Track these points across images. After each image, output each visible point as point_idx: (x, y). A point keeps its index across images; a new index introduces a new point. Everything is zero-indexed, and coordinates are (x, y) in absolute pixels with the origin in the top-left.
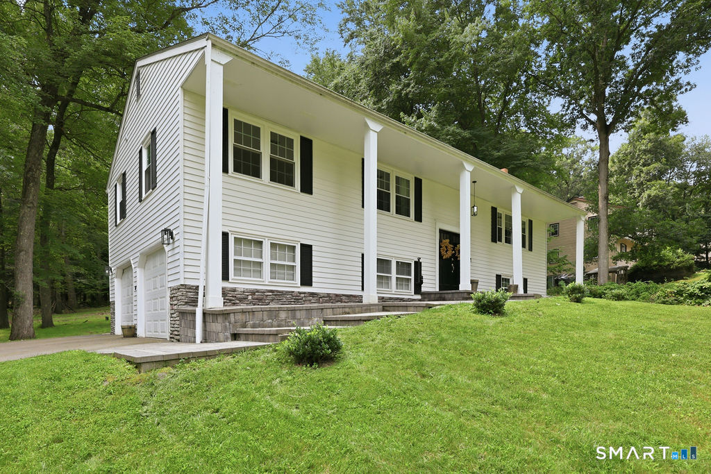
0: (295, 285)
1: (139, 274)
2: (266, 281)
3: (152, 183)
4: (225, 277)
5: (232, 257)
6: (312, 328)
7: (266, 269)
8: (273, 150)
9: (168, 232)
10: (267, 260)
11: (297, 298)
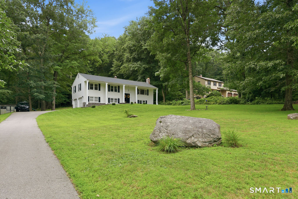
0: (98, 102)
1: (78, 101)
2: (94, 102)
3: (80, 90)
4: (89, 101)
5: (90, 99)
6: (93, 105)
7: (94, 100)
8: (95, 86)
9: (83, 96)
10: (94, 99)
11: (98, 104)
